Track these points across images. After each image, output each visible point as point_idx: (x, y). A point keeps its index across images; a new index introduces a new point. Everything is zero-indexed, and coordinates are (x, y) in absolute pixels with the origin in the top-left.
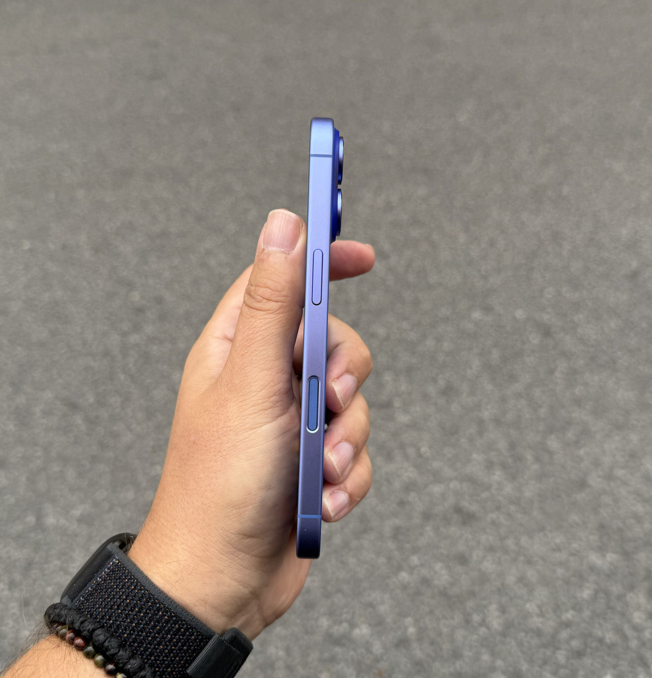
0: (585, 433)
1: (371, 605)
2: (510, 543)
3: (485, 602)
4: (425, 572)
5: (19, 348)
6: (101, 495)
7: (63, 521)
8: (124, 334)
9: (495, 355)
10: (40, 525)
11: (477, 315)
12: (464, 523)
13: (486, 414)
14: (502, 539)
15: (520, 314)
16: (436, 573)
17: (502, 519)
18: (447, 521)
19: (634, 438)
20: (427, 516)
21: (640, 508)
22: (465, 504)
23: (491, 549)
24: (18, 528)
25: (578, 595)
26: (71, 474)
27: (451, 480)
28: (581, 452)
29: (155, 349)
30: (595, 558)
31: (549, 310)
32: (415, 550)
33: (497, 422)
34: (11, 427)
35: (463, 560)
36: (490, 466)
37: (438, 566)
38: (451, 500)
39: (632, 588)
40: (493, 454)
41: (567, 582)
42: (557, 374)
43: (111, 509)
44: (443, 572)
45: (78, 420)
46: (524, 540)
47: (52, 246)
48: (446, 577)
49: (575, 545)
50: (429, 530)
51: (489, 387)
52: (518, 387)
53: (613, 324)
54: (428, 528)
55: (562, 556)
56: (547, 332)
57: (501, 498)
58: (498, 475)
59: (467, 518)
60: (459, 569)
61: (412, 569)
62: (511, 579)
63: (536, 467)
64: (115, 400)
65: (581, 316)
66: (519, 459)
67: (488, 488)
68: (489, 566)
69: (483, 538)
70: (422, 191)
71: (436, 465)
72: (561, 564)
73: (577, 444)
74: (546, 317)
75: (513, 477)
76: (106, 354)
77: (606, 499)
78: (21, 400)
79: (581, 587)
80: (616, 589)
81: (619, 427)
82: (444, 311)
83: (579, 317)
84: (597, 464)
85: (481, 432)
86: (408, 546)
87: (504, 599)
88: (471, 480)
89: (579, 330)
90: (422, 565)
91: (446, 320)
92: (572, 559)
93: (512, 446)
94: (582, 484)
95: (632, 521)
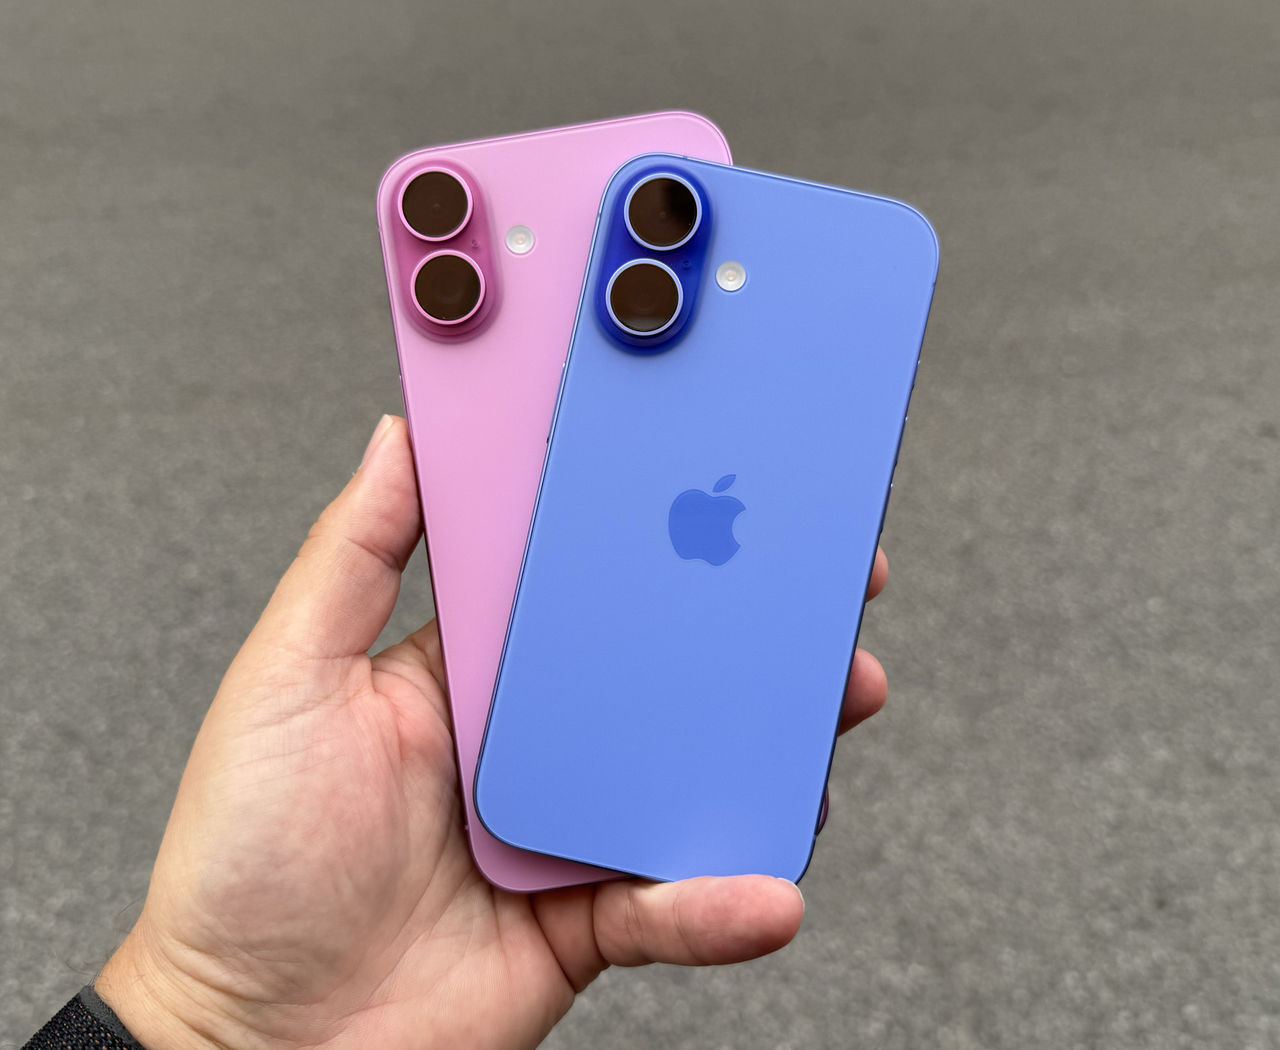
3: (711, 1043)
7: (32, 917)
8: (166, 628)
25: (860, 1031)
30: (890, 973)
39: (946, 1018)
41: (845, 1010)
55: (840, 969)
64: (139, 729)
72: (837, 981)
76: (134, 657)
79: (865, 1017)
80: (921, 1020)
87: (742, 1038)
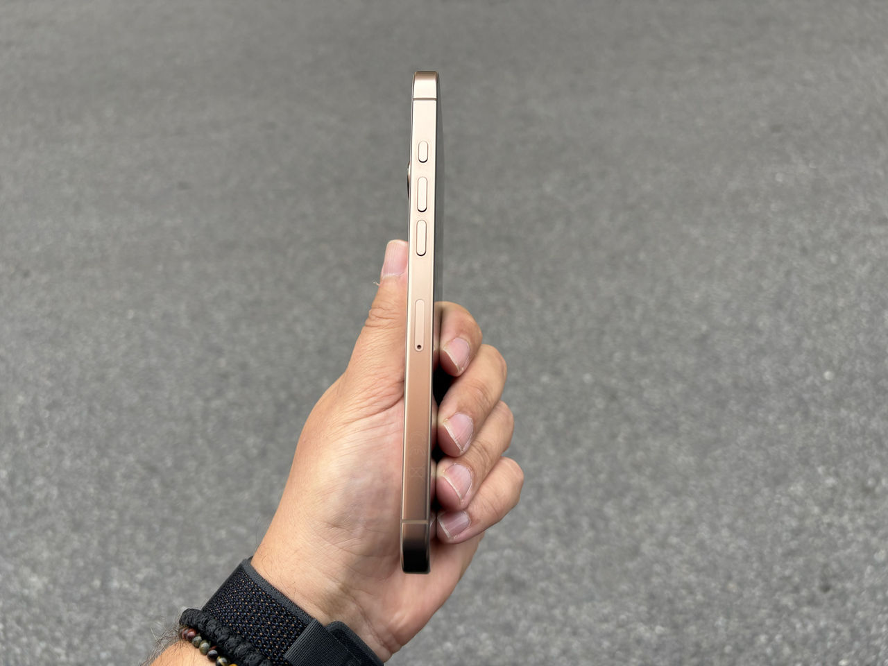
0: (642, 499)
2: (557, 612)
4: (470, 641)
5: (111, 414)
6: (166, 558)
9: (560, 419)
10: (105, 590)
11: (545, 379)
12: (514, 592)
13: (546, 480)
14: (551, 608)
15: (587, 378)
16: (481, 643)
17: (552, 588)
18: (497, 589)
19: (692, 504)
20: (478, 585)
21: (692, 578)
22: (516, 572)
23: (538, 618)
24: (84, 590)
26: (141, 537)
27: (505, 547)
28: (638, 519)
29: (234, 414)
31: (617, 374)
32: (462, 620)
33: (556, 487)
34: (91, 490)
35: (509, 629)
36: (545, 533)
37: (484, 636)
38: (503, 568)
40: (549, 521)
42: (620, 439)
43: (174, 573)
44: (488, 642)
45: (155, 483)
46: (572, 610)
48: (490, 648)
49: (623, 617)
50: (478, 599)
51: (552, 452)
52: (580, 451)
53: (679, 387)
56: (613, 396)
57: (552, 567)
58: (552, 543)
59: (517, 586)
60: (504, 639)
61: (457, 638)
63: (591, 534)
66: (574, 525)
67: (541, 555)
68: (533, 636)
69: (531, 608)
70: (504, 258)
73: (634, 510)
74: (614, 381)
75: (567, 545)
77: (658, 568)
78: (105, 463)
81: (677, 493)
83: (645, 382)
84: (651, 531)
85: (539, 498)
86: (456, 615)
88: (525, 547)
89: (646, 395)
90: (467, 635)
92: (620, 631)
93: (569, 513)
94: (635, 552)
95: (684, 592)
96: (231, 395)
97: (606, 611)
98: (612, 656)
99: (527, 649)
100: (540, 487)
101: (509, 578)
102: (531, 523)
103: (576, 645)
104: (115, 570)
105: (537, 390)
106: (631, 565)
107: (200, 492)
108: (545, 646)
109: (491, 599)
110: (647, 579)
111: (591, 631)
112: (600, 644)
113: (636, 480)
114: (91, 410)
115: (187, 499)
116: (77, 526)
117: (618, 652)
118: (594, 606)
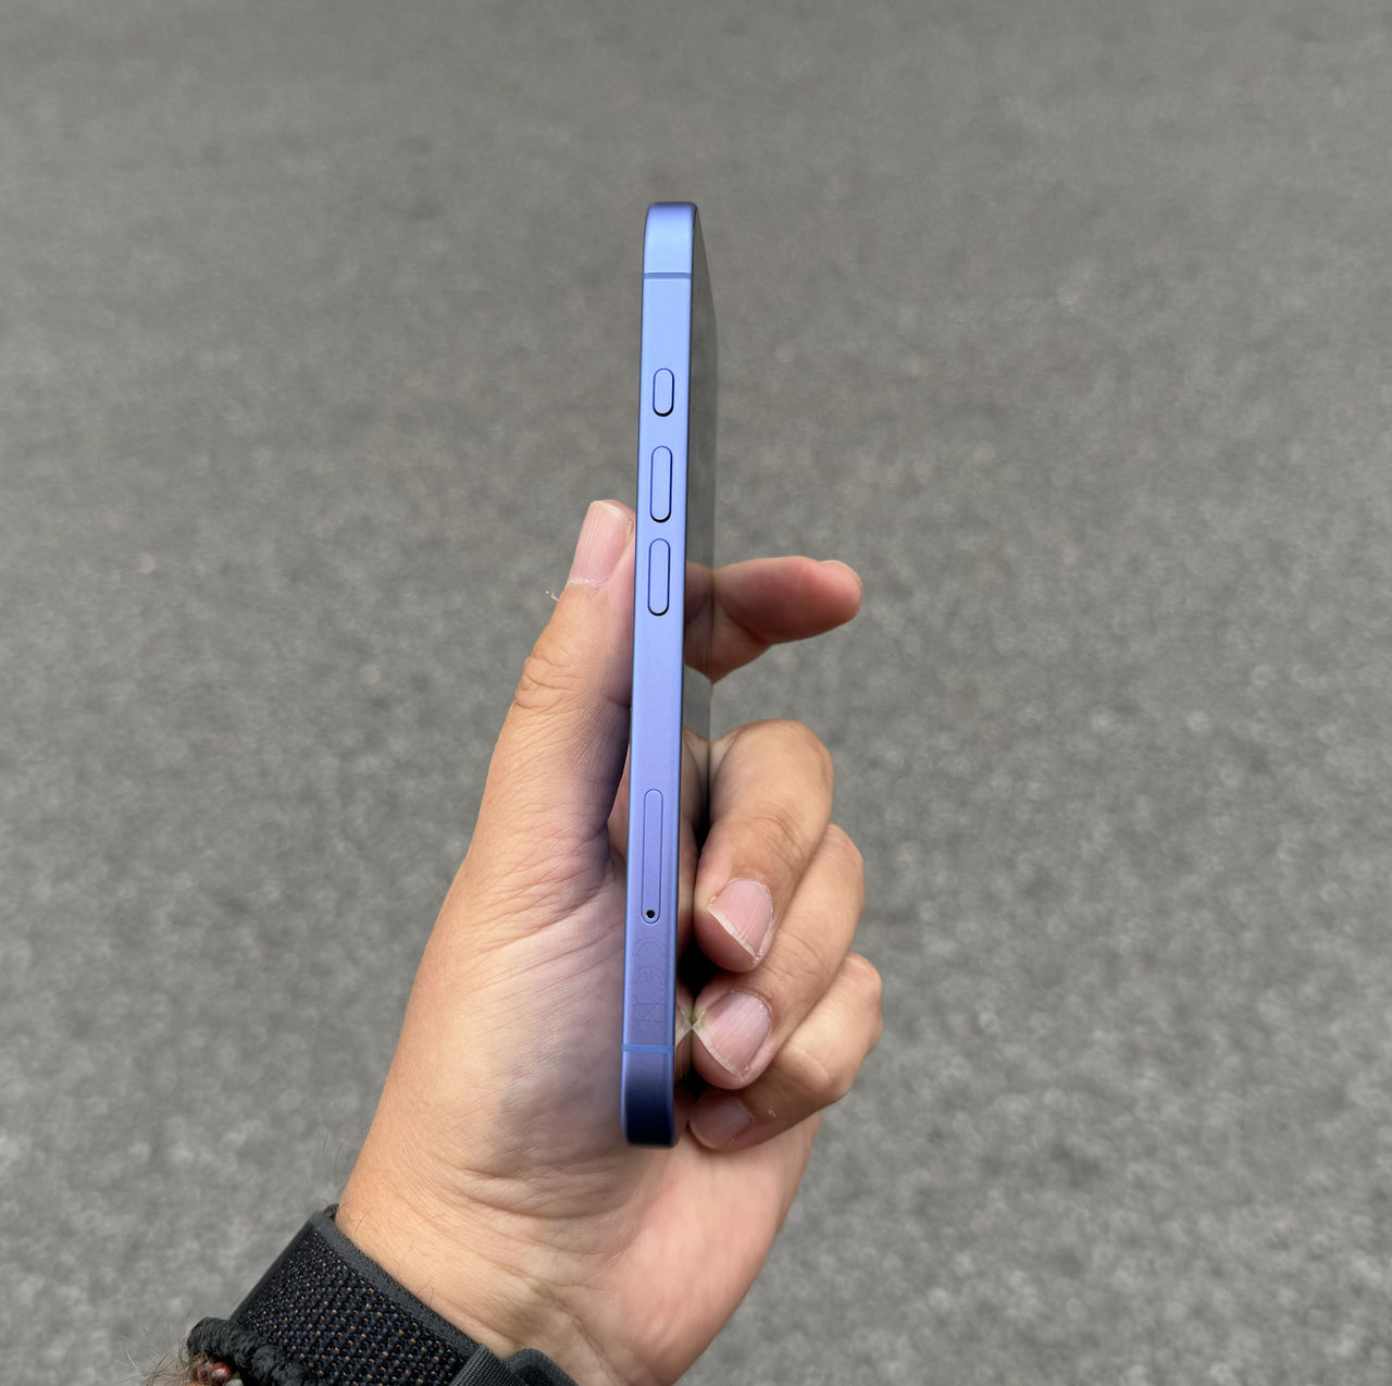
0: (1343, 986)
1: (866, 1360)
2: (1175, 1229)
3: (1118, 1361)
4: (986, 1289)
5: (127, 783)
6: (289, 1100)
7: (207, 1156)
8: (347, 755)
9: (1144, 810)
10: (158, 1162)
11: (1102, 722)
12: (1074, 1183)
13: (1124, 942)
14: (1159, 1218)
15: (1197, 721)
16: (1011, 1291)
17: (1159, 1177)
18: (1037, 1178)
20: (993, 1166)
22: (1075, 1140)
23: (1133, 1242)
24: (113, 1167)
25: (1328, 1349)
26: (227, 1054)
27: (1045, 1086)
28: (1335, 1029)
29: (410, 787)
30: (1365, 1267)
31: (1262, 714)
32: (965, 1241)
33: (1149, 959)
34: (104, 949)
35: (1070, 1264)
36: (1132, 1056)
37: (1016, 1277)
38: (1046, 1131)
40: (1139, 1030)
42: (1282, 855)
44: (1027, 1290)
45: (246, 935)
46: (1206, 1223)
47: (201, 568)
48: (1033, 1302)
49: (1320, 1238)
50: (996, 1196)
51: (1130, 882)
52: (1194, 882)
54: (995, 1194)
55: (1290, 1260)
56: (1258, 762)
57: (1155, 1129)
58: (1149, 1078)
59: (1081, 1173)
60: (1063, 1284)
61: (957, 1283)
62: (1175, 1310)
63: (1234, 1060)
64: (324, 897)
65: (1332, 729)
66: (1196, 1042)
67: (1128, 1105)
68: (1127, 1279)
69: (1116, 1217)
71: (1012, 1051)
72: (1289, 1277)
73: (1324, 1010)
74: (1255, 730)
75: (1184, 1083)
76: (308, 795)
78: (127, 891)
79: (1332, 1331)
82: (1030, 713)
83: (1328, 731)
85: (1111, 983)
86: (949, 1231)
87: (1162, 1355)
88: (1092, 1088)
89: (1330, 759)
90: (981, 1274)
91: (1035, 731)
92: (1312, 1267)
93: (1182, 1013)
94: (1336, 1101)
96: (399, 745)
97: (1281, 1225)
98: (1302, 1319)
99: (1116, 1307)
100: (1112, 959)
101: (1061, 1153)
102: (1098, 1034)
103: (1221, 1298)
104: (177, 1124)
105: (1086, 747)
106: (1329, 1129)
107: (352, 957)
108: (1154, 1299)
109: (1026, 1196)
110: (1366, 1159)
111: (1251, 1269)
112: (1273, 1295)
113: (1325, 945)
114: (82, 776)
115: (324, 972)
116: (81, 1028)
117: (1313, 1312)
118: (1254, 1214)
